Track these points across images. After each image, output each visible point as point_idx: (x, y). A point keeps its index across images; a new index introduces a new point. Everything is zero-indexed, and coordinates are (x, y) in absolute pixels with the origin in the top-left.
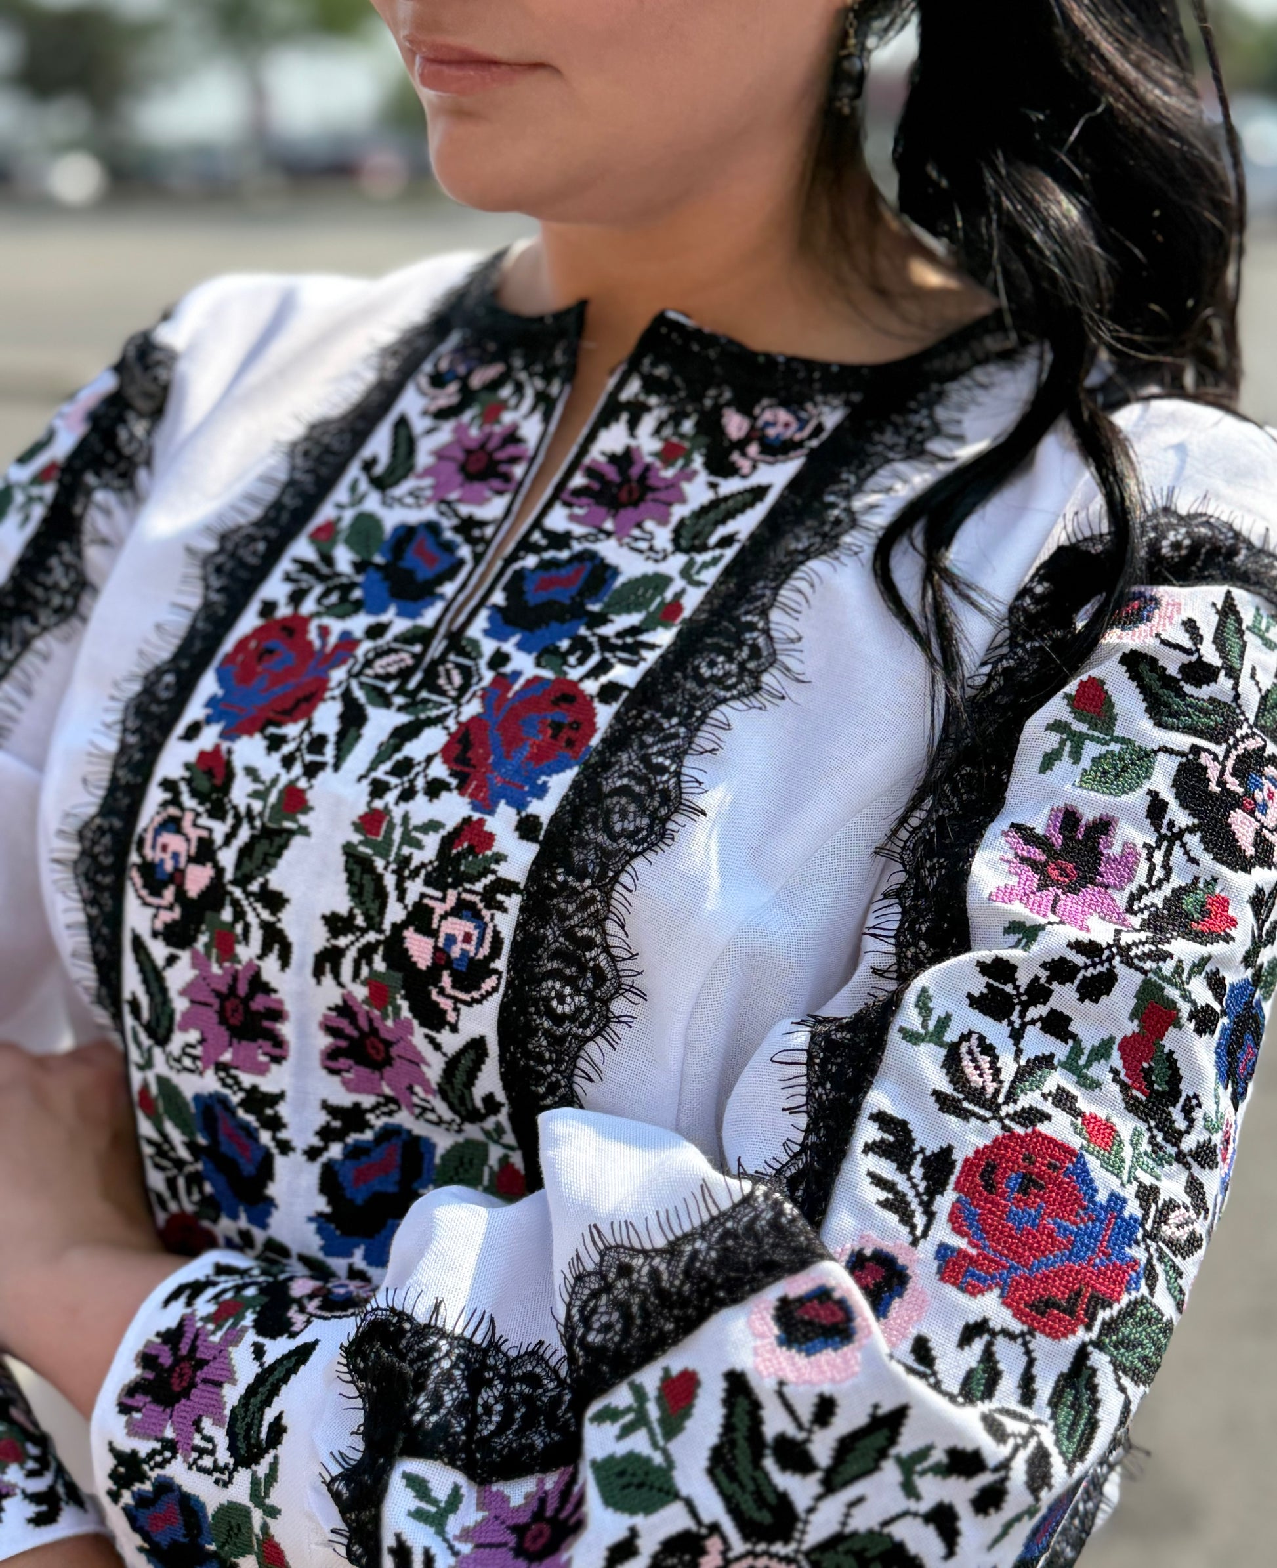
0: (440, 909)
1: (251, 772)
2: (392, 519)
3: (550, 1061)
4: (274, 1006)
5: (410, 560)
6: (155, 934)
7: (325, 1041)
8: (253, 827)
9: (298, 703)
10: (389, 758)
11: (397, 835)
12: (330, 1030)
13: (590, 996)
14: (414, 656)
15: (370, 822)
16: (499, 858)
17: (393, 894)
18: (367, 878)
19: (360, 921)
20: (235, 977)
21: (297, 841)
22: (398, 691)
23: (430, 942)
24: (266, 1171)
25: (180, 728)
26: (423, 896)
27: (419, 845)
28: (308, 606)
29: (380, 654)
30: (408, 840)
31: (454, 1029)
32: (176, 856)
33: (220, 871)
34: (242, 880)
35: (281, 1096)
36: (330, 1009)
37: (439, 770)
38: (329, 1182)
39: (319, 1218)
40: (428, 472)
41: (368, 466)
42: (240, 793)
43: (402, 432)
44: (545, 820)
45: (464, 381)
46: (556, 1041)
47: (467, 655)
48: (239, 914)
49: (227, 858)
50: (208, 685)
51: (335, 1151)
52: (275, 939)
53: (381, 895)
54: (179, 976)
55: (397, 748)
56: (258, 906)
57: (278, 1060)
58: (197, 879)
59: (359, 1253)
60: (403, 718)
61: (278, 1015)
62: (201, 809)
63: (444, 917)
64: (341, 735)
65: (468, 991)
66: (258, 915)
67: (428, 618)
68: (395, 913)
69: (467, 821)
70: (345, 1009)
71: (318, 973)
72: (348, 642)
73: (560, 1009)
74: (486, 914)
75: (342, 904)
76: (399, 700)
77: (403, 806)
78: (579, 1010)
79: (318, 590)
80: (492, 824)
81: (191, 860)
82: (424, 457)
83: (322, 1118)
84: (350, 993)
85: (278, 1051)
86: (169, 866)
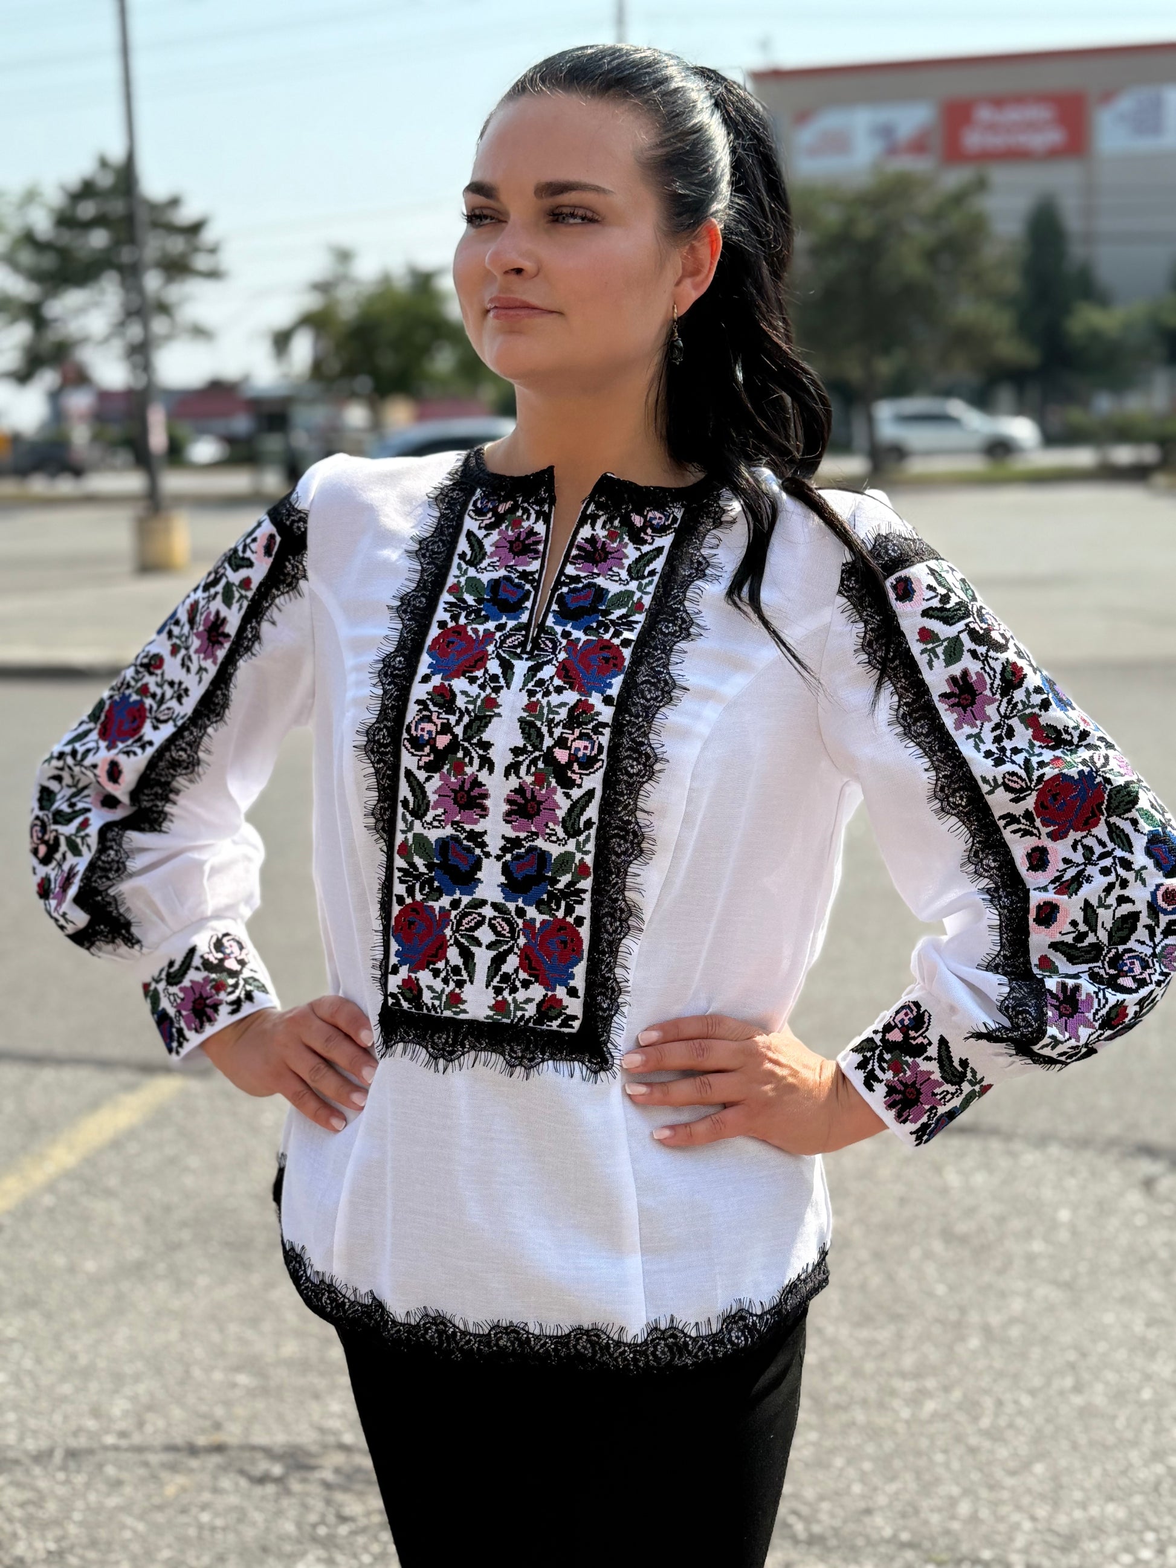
0: (571, 737)
1: (464, 693)
2: (485, 578)
3: (627, 794)
4: (483, 792)
5: (502, 595)
6: (419, 768)
7: (506, 807)
8: (470, 716)
9: (476, 662)
10: (532, 680)
11: (545, 711)
12: (509, 801)
13: (645, 765)
14: (523, 636)
15: (530, 707)
16: (598, 714)
17: (547, 735)
18: (533, 730)
19: (530, 748)
20: (463, 782)
21: (495, 720)
22: (522, 652)
23: (568, 751)
24: (477, 866)
25: (418, 678)
26: (562, 733)
27: (558, 713)
28: (462, 621)
29: (507, 637)
30: (551, 711)
31: (580, 786)
32: (430, 732)
33: (455, 736)
34: (467, 739)
35: (485, 832)
36: (511, 791)
37: (557, 682)
38: (506, 870)
39: (502, 885)
40: (492, 555)
41: (462, 556)
42: (461, 702)
43: (472, 538)
44: (615, 696)
45: (494, 511)
46: (629, 785)
47: (550, 634)
48: (467, 753)
49: (459, 730)
50: (426, 659)
51: (508, 857)
52: (487, 763)
53: (541, 736)
54: (433, 786)
55: (534, 676)
56: (477, 749)
57: (483, 816)
58: (442, 741)
59: (520, 900)
60: (530, 663)
61: (485, 796)
62: (441, 711)
63: (574, 740)
64: (504, 674)
65: (587, 770)
66: (477, 753)
67: (524, 618)
68: (548, 742)
69: (579, 701)
70: (520, 790)
71: (507, 775)
72: (489, 635)
73: (632, 771)
74: (595, 737)
75: (520, 742)
76: (525, 656)
77: (546, 699)
78: (640, 771)
79: (464, 614)
80: (591, 701)
81: (438, 733)
82: (489, 549)
83: (502, 843)
84: (524, 781)
85: (484, 812)
86: (426, 737)
